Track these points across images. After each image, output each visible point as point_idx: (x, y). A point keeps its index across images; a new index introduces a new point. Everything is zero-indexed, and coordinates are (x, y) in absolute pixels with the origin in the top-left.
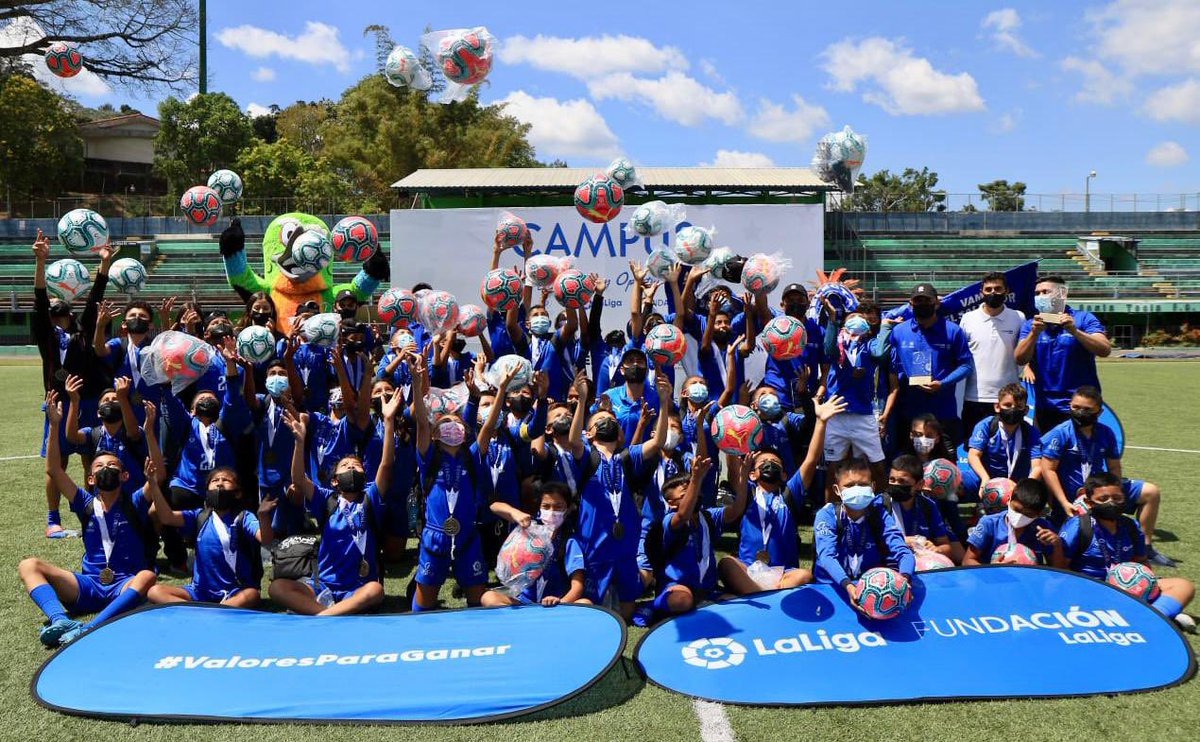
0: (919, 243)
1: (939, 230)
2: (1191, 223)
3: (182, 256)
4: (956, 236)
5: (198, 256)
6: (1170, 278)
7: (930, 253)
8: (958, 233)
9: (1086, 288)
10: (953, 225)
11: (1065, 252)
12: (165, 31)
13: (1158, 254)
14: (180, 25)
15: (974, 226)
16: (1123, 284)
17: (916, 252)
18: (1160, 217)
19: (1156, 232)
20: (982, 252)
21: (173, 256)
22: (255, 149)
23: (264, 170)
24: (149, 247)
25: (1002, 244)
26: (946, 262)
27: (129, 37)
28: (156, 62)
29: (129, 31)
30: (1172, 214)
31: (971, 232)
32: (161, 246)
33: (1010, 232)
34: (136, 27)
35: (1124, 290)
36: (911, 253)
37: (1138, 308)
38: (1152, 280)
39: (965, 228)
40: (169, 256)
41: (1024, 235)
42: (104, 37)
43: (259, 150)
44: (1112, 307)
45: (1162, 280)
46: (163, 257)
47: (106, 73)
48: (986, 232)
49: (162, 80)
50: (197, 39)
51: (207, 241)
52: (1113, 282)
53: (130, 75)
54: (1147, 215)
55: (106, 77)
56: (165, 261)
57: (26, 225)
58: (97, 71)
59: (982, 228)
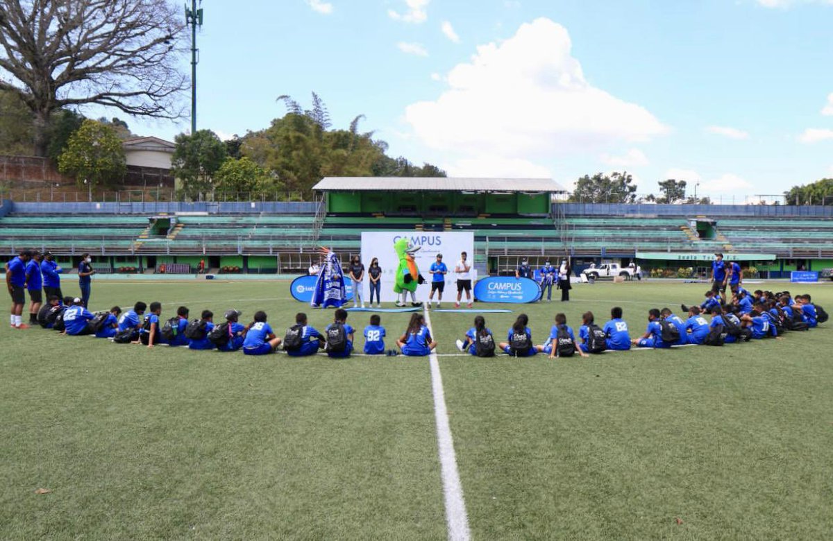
0: (601, 221)
1: (614, 213)
2: (751, 212)
3: (192, 224)
4: (623, 217)
5: (202, 224)
6: (733, 242)
7: (607, 227)
8: (623, 216)
9: (687, 247)
10: (621, 211)
11: (680, 227)
12: (173, 91)
13: (729, 229)
14: (182, 87)
15: (634, 211)
16: (707, 244)
17: (599, 226)
18: (734, 207)
19: (732, 216)
20: (635, 226)
21: (186, 225)
22: (230, 163)
23: (236, 175)
24: (174, 219)
25: (646, 222)
26: (614, 232)
27: (152, 94)
28: (164, 106)
29: (151, 91)
30: (741, 206)
31: (631, 215)
32: (180, 219)
33: (653, 215)
34: (156, 88)
35: (707, 248)
36: (597, 227)
37: (709, 258)
38: (723, 243)
39: (628, 213)
40: (185, 224)
41: (660, 217)
42: (136, 94)
43: (232, 164)
44: (695, 257)
45: (728, 243)
46: (182, 225)
47: (135, 113)
48: (639, 215)
49: (167, 117)
50: (191, 96)
51: (205, 216)
52: (702, 244)
53: (148, 114)
54: (728, 207)
55: (135, 115)
56: (183, 227)
57: (101, 206)
58: (130, 112)
59: (637, 213)
